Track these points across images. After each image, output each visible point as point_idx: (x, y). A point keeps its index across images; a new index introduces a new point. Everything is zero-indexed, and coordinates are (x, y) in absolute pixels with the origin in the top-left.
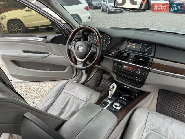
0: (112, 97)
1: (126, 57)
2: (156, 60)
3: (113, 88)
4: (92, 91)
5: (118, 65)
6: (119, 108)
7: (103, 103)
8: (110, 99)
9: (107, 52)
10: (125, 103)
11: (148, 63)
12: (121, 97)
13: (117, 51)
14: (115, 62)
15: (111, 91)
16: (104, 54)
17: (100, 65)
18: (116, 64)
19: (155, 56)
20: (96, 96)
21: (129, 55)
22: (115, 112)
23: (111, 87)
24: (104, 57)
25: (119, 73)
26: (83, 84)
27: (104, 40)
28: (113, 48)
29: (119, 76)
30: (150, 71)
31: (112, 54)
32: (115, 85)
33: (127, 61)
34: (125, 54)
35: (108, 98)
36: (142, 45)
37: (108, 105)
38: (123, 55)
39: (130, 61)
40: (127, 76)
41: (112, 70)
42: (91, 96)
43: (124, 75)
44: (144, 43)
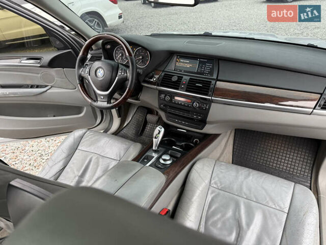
0: (158, 148)
1: (177, 83)
2: (220, 84)
3: (159, 133)
4: (127, 143)
5: (165, 97)
6: (169, 162)
7: (144, 159)
8: (155, 151)
9: (147, 76)
10: (179, 155)
11: (209, 89)
12: (173, 147)
13: (163, 74)
14: (161, 92)
15: (156, 138)
16: (141, 79)
17: (138, 99)
18: (163, 96)
19: (219, 78)
20: (135, 149)
21: (180, 78)
22: (163, 169)
23: (156, 132)
24: (143, 86)
25: (169, 110)
26: (116, 134)
27: (141, 57)
28: (156, 70)
29: (170, 115)
30: (212, 101)
31: (155, 79)
32: (161, 128)
33: (177, 89)
34: (175, 79)
35: (153, 150)
36: (200, 62)
37: (153, 160)
38: (171, 80)
39: (182, 89)
40: (181, 114)
41: (158, 107)
42: (127, 150)
43: (177, 112)
44: (202, 59)
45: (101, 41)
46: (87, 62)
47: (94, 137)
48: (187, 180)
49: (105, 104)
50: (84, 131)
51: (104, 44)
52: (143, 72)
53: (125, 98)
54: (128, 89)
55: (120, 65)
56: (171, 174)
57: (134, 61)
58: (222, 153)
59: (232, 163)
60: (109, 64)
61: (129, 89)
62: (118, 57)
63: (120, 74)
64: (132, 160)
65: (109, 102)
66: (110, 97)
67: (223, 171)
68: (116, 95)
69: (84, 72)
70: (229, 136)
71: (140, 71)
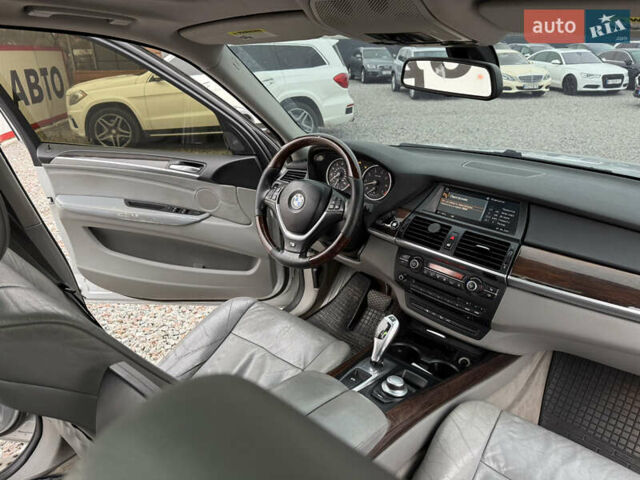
0: (382, 359)
1: (437, 238)
2: (527, 252)
3: (388, 329)
4: (323, 339)
5: (410, 260)
6: (400, 393)
7: (352, 375)
8: (376, 365)
9: (380, 217)
10: (423, 383)
11: (503, 258)
12: (414, 364)
13: (412, 217)
14: (402, 250)
15: (379, 337)
16: (369, 221)
17: (356, 258)
18: (405, 258)
19: (525, 240)
20: (335, 353)
21: (445, 229)
22: (386, 404)
23: (382, 326)
24: (370, 234)
25: (414, 287)
26: (306, 317)
27: (375, 182)
28: (399, 207)
29: (415, 298)
30: (507, 284)
31: (395, 224)
32: (393, 321)
33: (437, 249)
34: (434, 228)
35: (371, 362)
36: (490, 202)
37: (368, 382)
38: (427, 229)
39: (447, 250)
40: (438, 298)
41: (393, 277)
42: (321, 351)
43: (430, 294)
44: (495, 198)
45: (309, 148)
46: (278, 181)
47: (265, 315)
48: (434, 439)
49: (295, 258)
50: (249, 301)
51: (312, 153)
52: (375, 208)
53: (333, 252)
54: (341, 235)
55: (334, 192)
56: (402, 419)
57: (361, 188)
58: (519, 399)
59: (539, 424)
60: (315, 187)
61: (343, 237)
62: (333, 177)
63: (331, 207)
64: (328, 373)
65: (303, 255)
66: (306, 247)
67: (515, 436)
68: (317, 245)
69: (270, 197)
70: (538, 365)
71: (369, 207)
